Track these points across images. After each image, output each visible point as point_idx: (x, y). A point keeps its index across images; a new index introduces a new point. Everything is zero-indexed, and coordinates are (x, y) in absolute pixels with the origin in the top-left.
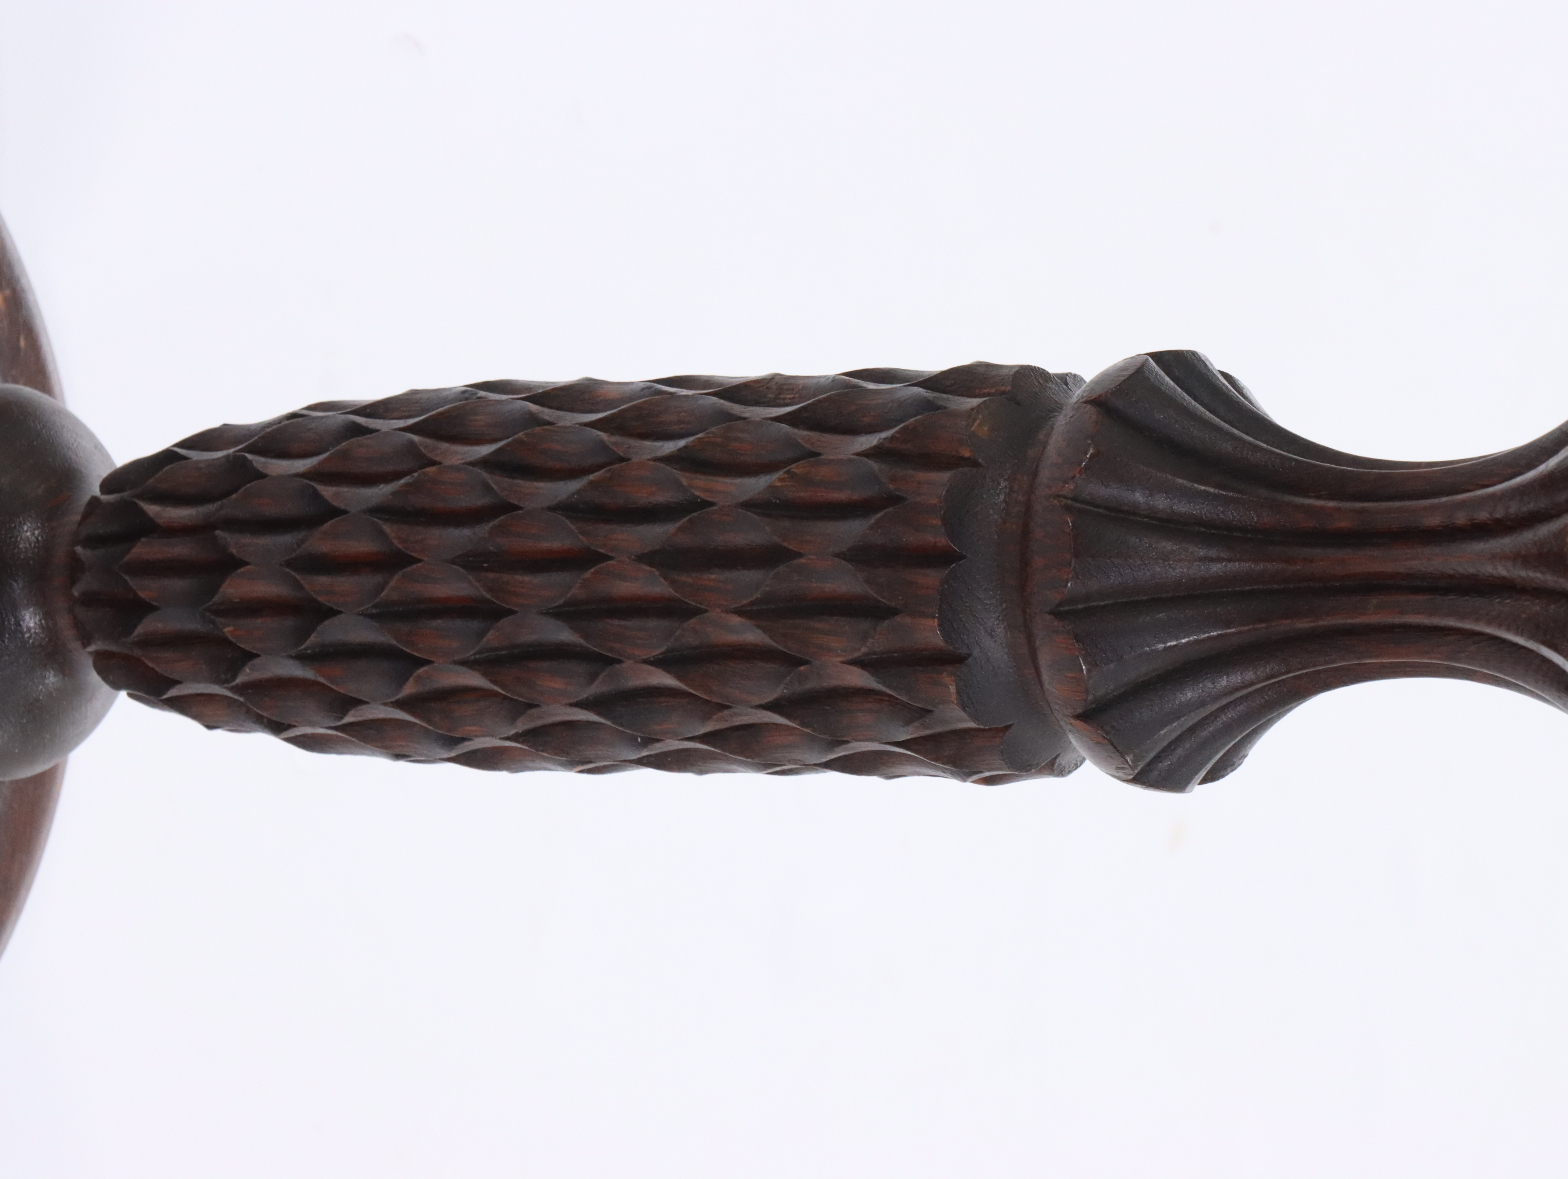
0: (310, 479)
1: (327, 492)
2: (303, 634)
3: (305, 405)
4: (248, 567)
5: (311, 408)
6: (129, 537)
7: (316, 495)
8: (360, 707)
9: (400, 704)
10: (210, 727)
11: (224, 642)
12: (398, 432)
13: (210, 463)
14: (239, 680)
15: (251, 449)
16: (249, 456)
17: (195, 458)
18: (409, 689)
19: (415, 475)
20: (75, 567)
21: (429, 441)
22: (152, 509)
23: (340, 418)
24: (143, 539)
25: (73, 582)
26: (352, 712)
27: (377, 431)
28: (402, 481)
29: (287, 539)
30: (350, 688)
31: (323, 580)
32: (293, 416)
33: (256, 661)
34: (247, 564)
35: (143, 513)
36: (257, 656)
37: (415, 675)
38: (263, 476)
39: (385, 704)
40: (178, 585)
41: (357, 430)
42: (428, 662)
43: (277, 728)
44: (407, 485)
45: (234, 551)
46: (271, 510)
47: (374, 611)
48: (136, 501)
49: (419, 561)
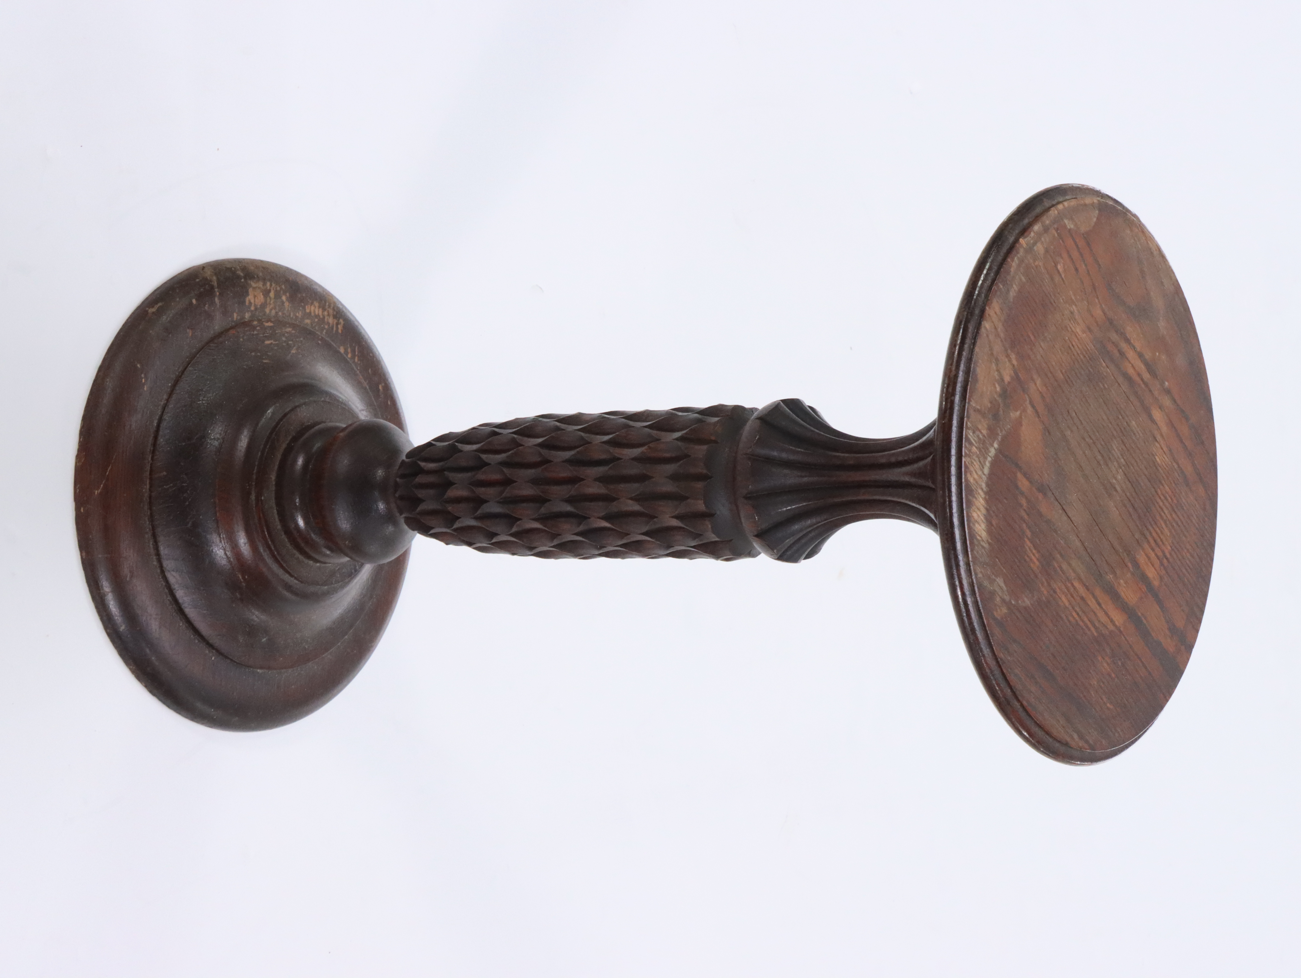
0: (478, 452)
1: (484, 456)
2: (476, 509)
3: (478, 424)
4: (456, 485)
5: (480, 425)
6: (415, 474)
7: (480, 458)
8: (498, 536)
9: (512, 535)
10: (447, 544)
11: (449, 513)
12: (509, 434)
13: (444, 446)
14: (455, 526)
15: (457, 442)
16: (456, 444)
17: (438, 445)
18: (514, 529)
19: (515, 450)
20: (397, 485)
21: (520, 437)
22: (422, 464)
23: (489, 429)
24: (420, 475)
25: (396, 491)
26: (494, 538)
27: (502, 434)
28: (510, 452)
29: (469, 474)
30: (493, 529)
31: (483, 489)
32: (474, 428)
33: (461, 519)
34: (456, 484)
35: (419, 465)
36: (460, 518)
37: (516, 524)
38: (461, 451)
39: (507, 535)
40: (431, 492)
41: (495, 434)
42: (520, 519)
43: (470, 544)
44: (512, 454)
45: (451, 479)
46: (463, 463)
47: (501, 500)
48: (417, 461)
49: (516, 482)
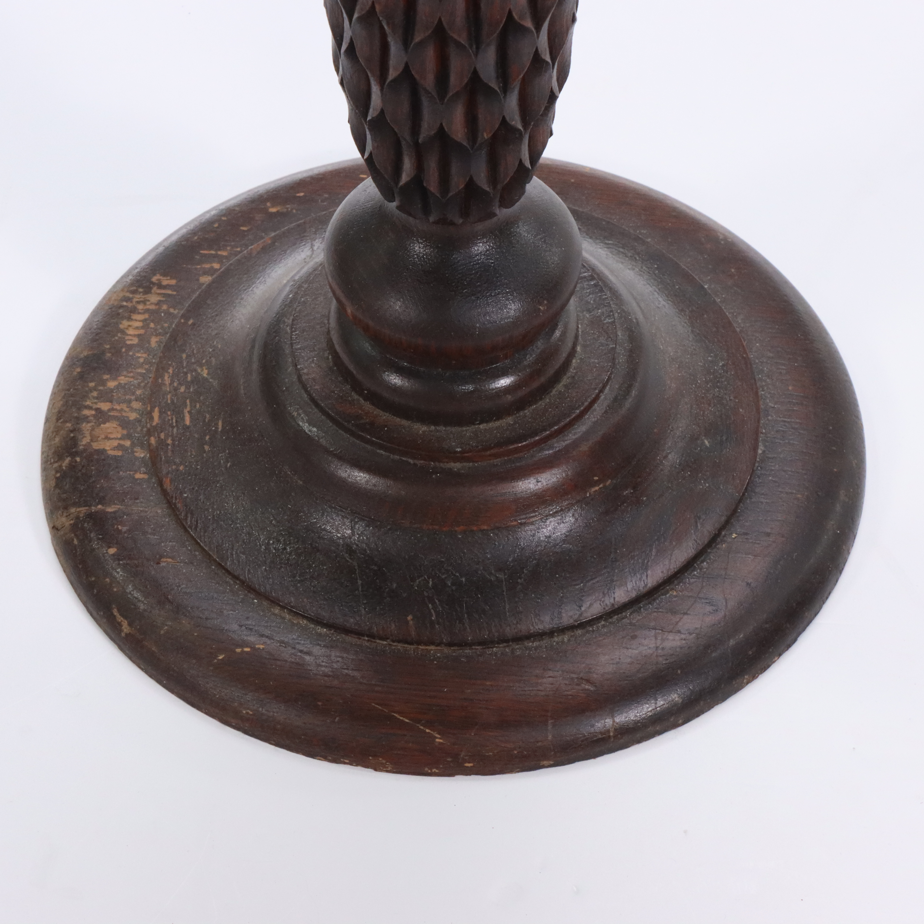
0: (384, 84)
1: (392, 74)
2: (489, 91)
3: (335, 73)
4: (444, 124)
5: (337, 70)
6: (424, 193)
7: (394, 81)
8: (540, 52)
9: (538, 27)
10: (551, 134)
11: (494, 137)
12: (352, 25)
13: (374, 140)
14: (520, 127)
15: (365, 114)
16: (369, 118)
17: (371, 148)
18: (528, 23)
19: (381, 18)
20: (443, 221)
21: (358, 8)
22: (405, 178)
23: (343, 58)
24: (425, 185)
25: (452, 223)
26: (543, 57)
27: (351, 39)
28: (386, 27)
29: (425, 102)
30: (527, 60)
31: (453, 79)
32: (342, 83)
33: (508, 119)
34: (441, 124)
35: (407, 184)
36: (504, 118)
37: (519, 21)
38: (382, 111)
39: (538, 37)
40: (455, 168)
41: (351, 51)
42: (510, 12)
43: (553, 98)
44: (388, 24)
45: (433, 132)
46: (406, 107)
47: (474, 47)
48: (399, 186)
49: (440, 19)
